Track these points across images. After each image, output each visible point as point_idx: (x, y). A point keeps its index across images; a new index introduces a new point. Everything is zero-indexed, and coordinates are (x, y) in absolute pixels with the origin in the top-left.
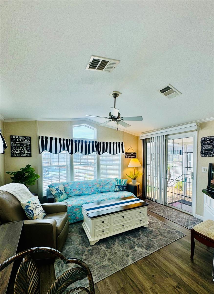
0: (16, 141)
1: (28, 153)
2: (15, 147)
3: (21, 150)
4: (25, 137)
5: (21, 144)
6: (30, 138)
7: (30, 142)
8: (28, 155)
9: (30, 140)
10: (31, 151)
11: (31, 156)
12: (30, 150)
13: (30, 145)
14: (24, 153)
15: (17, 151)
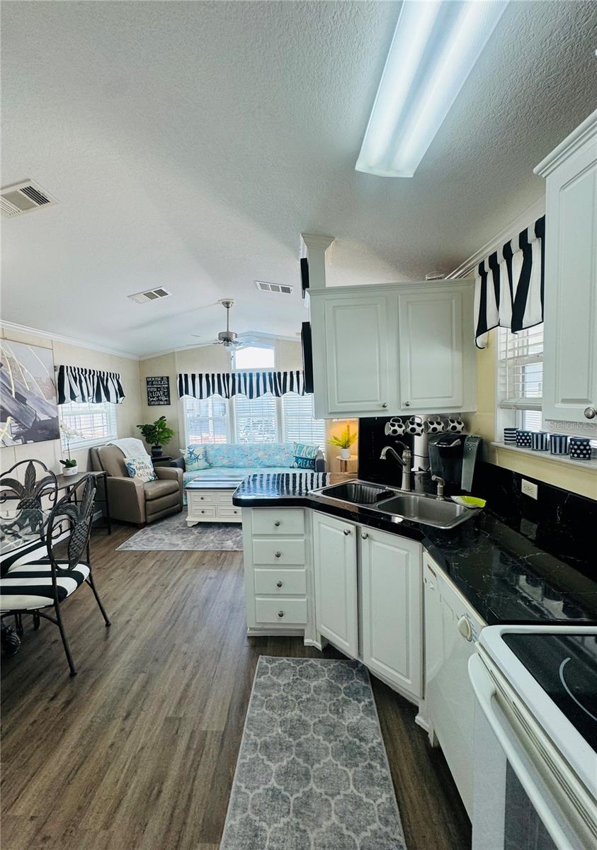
0: (152, 384)
1: (166, 400)
2: (152, 392)
3: (158, 396)
4: (162, 378)
5: (157, 388)
6: (168, 378)
7: (168, 384)
8: (165, 403)
9: (168, 381)
10: (169, 397)
11: (169, 404)
12: (168, 395)
13: (168, 388)
14: (162, 400)
15: (154, 397)
